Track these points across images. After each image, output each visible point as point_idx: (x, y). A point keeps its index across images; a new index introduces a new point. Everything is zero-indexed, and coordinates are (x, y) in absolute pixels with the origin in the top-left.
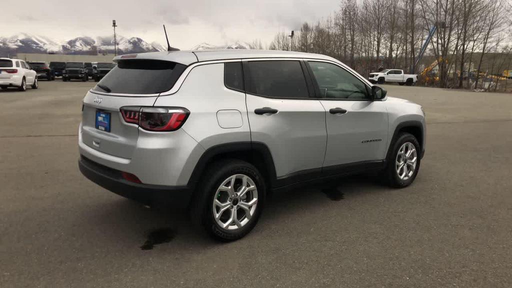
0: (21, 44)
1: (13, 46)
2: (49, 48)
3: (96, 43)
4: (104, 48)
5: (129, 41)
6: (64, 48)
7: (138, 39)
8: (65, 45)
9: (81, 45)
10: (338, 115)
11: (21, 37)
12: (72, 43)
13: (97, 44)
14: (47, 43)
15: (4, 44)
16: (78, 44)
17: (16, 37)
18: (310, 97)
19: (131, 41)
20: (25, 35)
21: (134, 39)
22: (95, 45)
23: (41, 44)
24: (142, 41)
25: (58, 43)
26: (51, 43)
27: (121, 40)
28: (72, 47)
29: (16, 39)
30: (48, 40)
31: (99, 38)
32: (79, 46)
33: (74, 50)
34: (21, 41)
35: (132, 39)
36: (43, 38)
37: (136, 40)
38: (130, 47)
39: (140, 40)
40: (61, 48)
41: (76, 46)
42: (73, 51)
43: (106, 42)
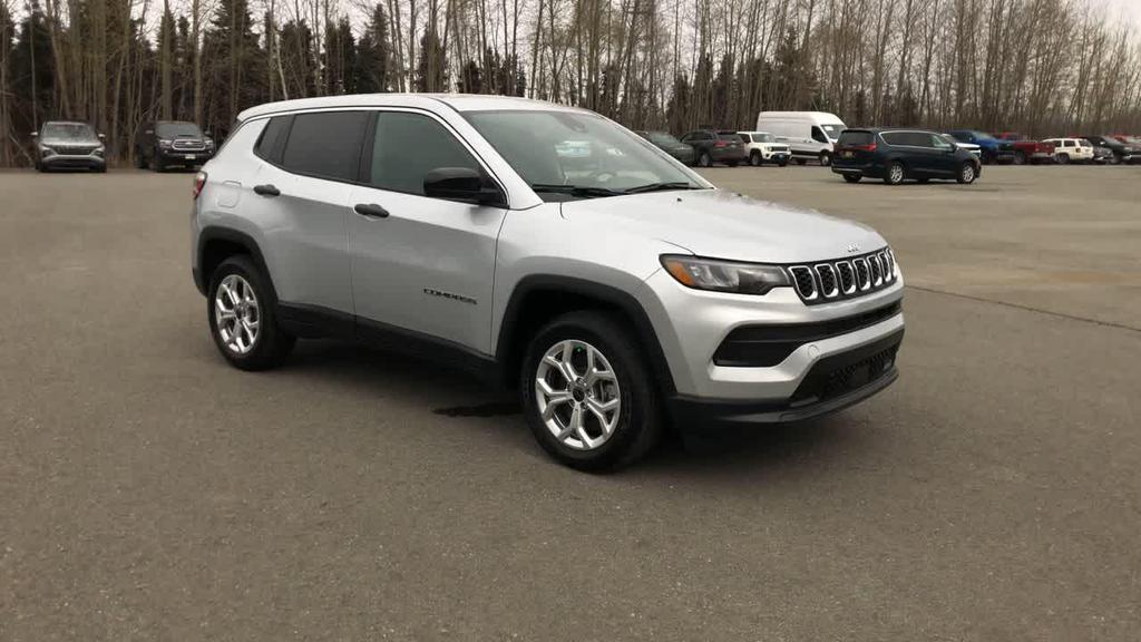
10: (369, 217)
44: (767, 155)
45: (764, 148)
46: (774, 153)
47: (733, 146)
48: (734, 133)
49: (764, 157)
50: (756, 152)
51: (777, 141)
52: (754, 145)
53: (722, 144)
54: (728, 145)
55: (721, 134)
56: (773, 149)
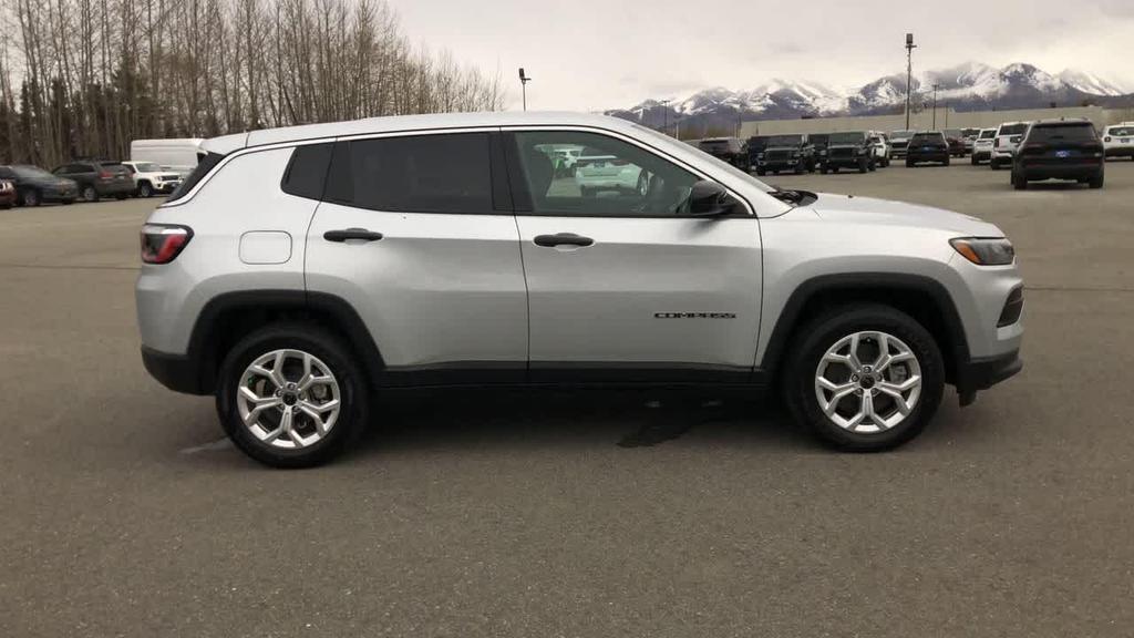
0: (770, 102)
1: (757, 107)
2: (823, 106)
3: (922, 85)
4: (941, 95)
5: (1001, 75)
6: (853, 102)
7: (1024, 66)
8: (855, 96)
9: (888, 93)
10: (559, 249)
11: (774, 88)
12: (869, 91)
13: (924, 88)
14: (821, 95)
15: (743, 105)
16: (882, 91)
17: (765, 88)
18: (494, 209)
19: (1007, 74)
20: (780, 82)
21: (1014, 69)
22: (918, 91)
23: (810, 100)
24: (1034, 70)
25: (840, 94)
26: (829, 95)
27: (982, 72)
28: (868, 99)
29: (762, 95)
30: (823, 90)
31: (930, 74)
32: (884, 96)
33: (873, 106)
34: (772, 97)
35: (1008, 68)
36: (815, 85)
37: (1020, 70)
38: (1002, 87)
39: (1029, 69)
40: (847, 104)
41: (877, 95)
42: (870, 108)
43: (943, 82)
44: (159, 185)
45: (154, 178)
46: (165, 183)
47: (122, 178)
48: (120, 164)
49: (156, 187)
50: (146, 182)
51: (164, 169)
52: (139, 175)
53: (108, 175)
54: (116, 176)
55: (103, 165)
56: (165, 178)
